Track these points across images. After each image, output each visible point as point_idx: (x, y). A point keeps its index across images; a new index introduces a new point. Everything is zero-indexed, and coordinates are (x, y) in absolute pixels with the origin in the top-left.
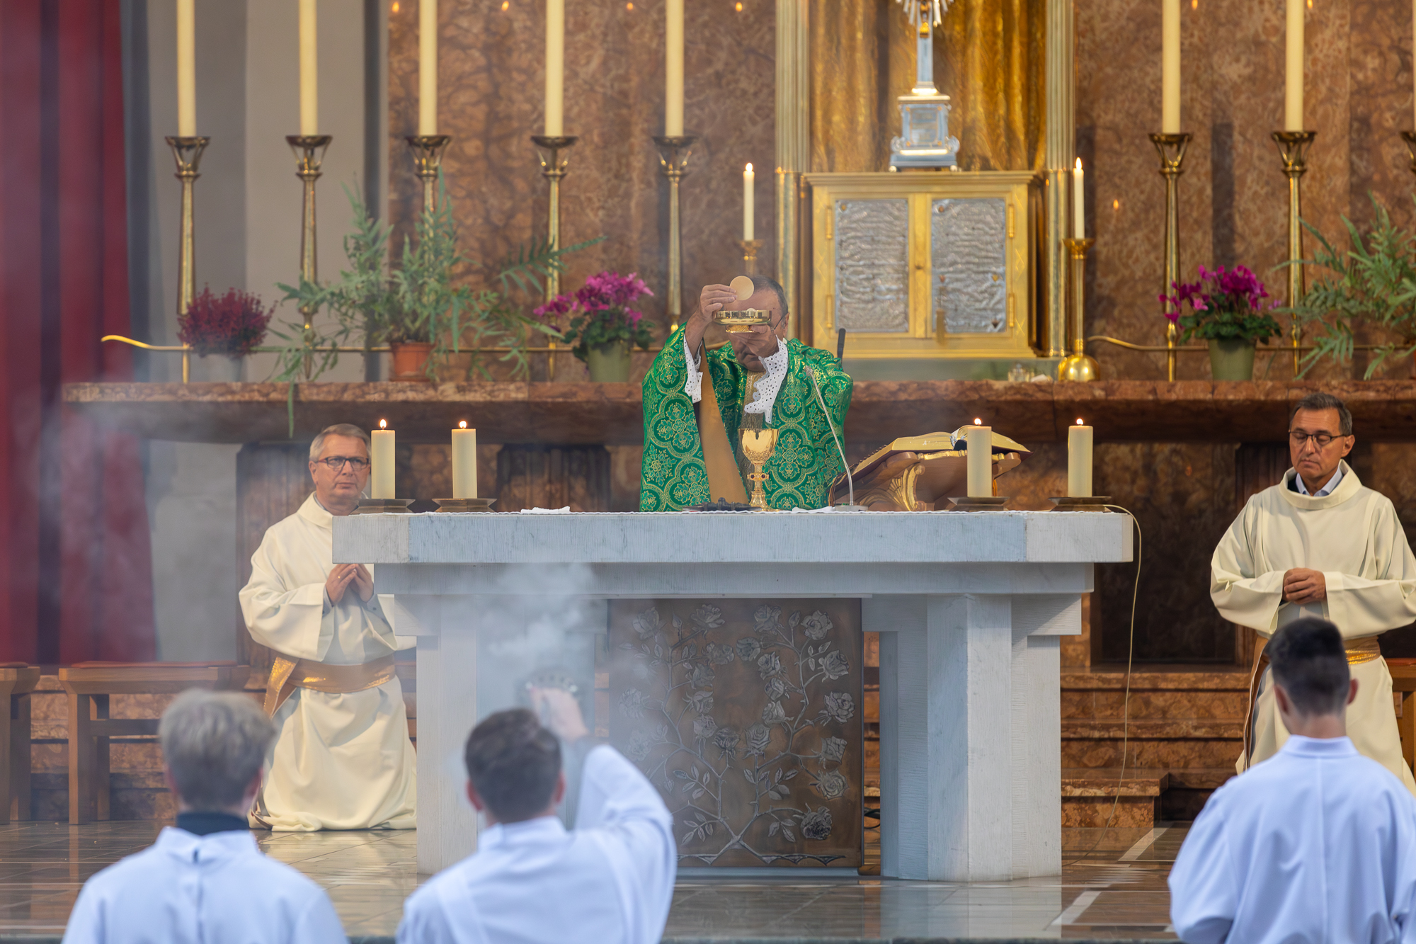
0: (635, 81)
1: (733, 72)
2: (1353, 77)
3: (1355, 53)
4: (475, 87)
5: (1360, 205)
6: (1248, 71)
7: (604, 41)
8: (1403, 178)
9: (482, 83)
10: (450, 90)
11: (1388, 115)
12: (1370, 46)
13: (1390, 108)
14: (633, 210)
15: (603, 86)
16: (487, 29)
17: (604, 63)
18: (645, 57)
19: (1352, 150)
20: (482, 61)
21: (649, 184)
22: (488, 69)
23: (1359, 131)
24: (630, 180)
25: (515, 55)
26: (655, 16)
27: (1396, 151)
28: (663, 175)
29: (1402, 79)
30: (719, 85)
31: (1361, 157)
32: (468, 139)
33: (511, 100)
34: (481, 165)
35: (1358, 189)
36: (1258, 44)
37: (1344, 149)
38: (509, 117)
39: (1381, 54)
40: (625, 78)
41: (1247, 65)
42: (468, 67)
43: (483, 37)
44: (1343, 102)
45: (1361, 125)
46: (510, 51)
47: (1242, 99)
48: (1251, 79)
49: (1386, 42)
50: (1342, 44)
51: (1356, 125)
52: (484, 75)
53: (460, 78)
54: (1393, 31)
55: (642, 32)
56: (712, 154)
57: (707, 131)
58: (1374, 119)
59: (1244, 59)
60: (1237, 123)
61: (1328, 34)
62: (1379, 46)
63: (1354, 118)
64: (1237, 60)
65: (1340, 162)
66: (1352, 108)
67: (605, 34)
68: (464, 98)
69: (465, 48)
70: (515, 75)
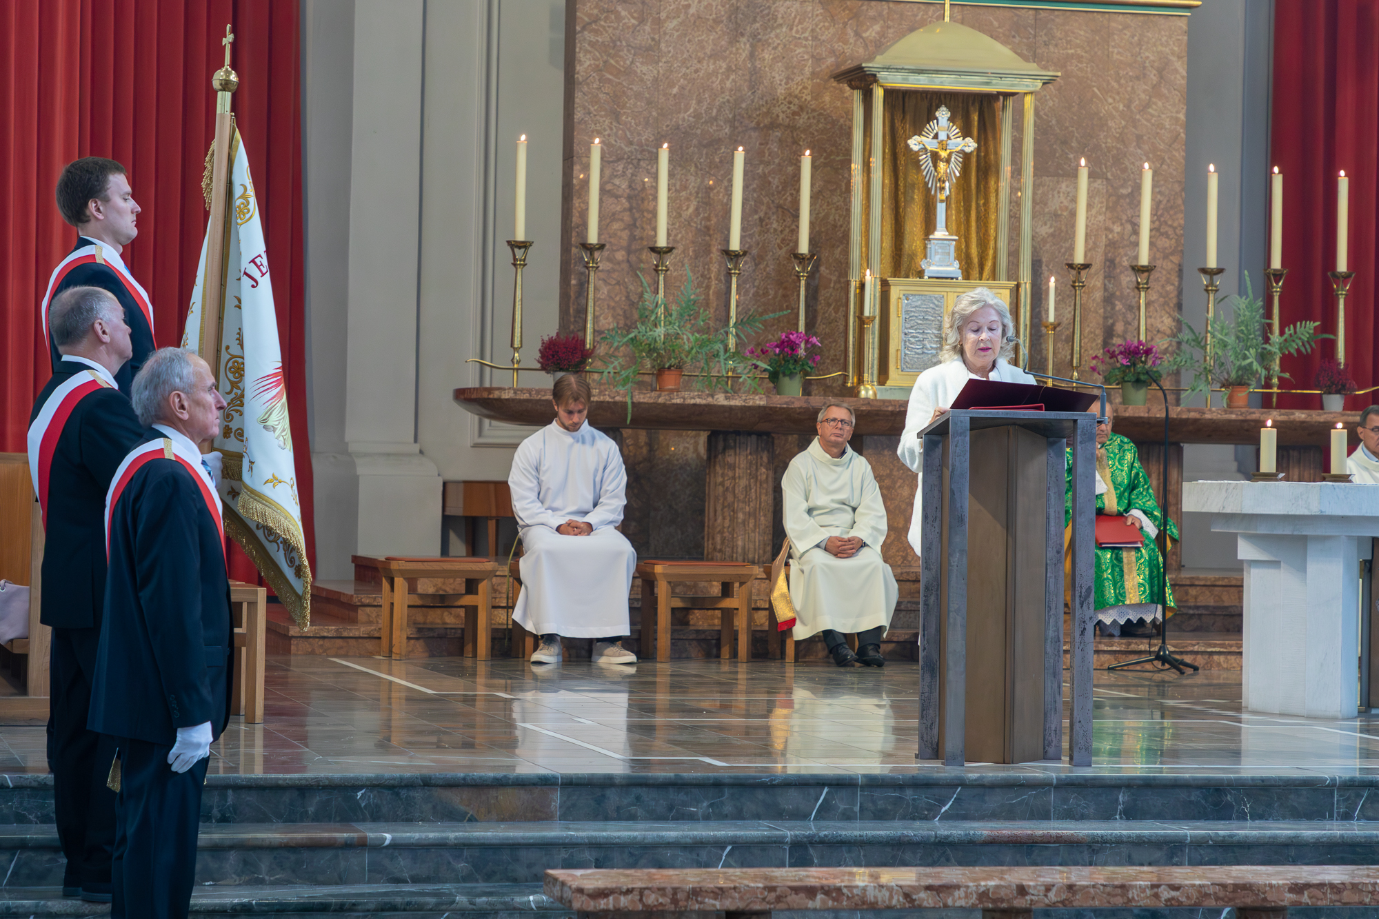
0: (714, 221)
1: (769, 218)
2: (1106, 236)
3: (1109, 224)
4: (622, 220)
5: (1109, 309)
6: (1052, 230)
7: (697, 197)
8: (1132, 294)
9: (627, 217)
10: (608, 221)
11: (1125, 259)
12: (1116, 220)
13: (1126, 255)
14: (711, 297)
15: (695, 223)
16: (630, 187)
17: (697, 209)
18: (720, 207)
19: (1105, 277)
20: (627, 205)
21: (720, 281)
22: (630, 209)
23: (1109, 267)
24: (710, 278)
25: (646, 202)
26: (726, 183)
27: (1128, 279)
28: (729, 275)
29: (1133, 238)
30: (762, 226)
31: (1109, 282)
32: (618, 250)
33: (642, 228)
34: (625, 266)
35: (1109, 300)
36: (1056, 215)
37: (1101, 277)
38: (642, 239)
39: (1122, 224)
40: (708, 219)
41: (1051, 227)
42: (618, 208)
43: (628, 191)
44: (1101, 250)
45: (1110, 263)
46: (643, 200)
47: (1048, 246)
48: (1053, 235)
49: (1124, 218)
50: (1101, 218)
51: (1108, 263)
52: (628, 213)
53: (614, 214)
54: (1129, 212)
55: (718, 192)
56: (756, 265)
57: (754, 252)
58: (1118, 260)
59: (1048, 225)
60: (1044, 260)
61: (1094, 212)
62: (1121, 219)
63: (1107, 260)
64: (1046, 224)
65: (1099, 284)
66: (1106, 254)
67: (697, 193)
68: (616, 226)
69: (617, 197)
70: (645, 214)
